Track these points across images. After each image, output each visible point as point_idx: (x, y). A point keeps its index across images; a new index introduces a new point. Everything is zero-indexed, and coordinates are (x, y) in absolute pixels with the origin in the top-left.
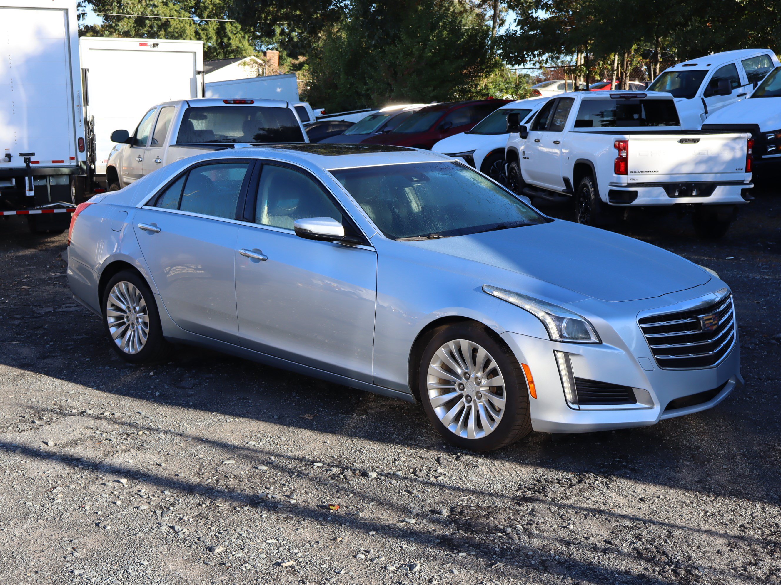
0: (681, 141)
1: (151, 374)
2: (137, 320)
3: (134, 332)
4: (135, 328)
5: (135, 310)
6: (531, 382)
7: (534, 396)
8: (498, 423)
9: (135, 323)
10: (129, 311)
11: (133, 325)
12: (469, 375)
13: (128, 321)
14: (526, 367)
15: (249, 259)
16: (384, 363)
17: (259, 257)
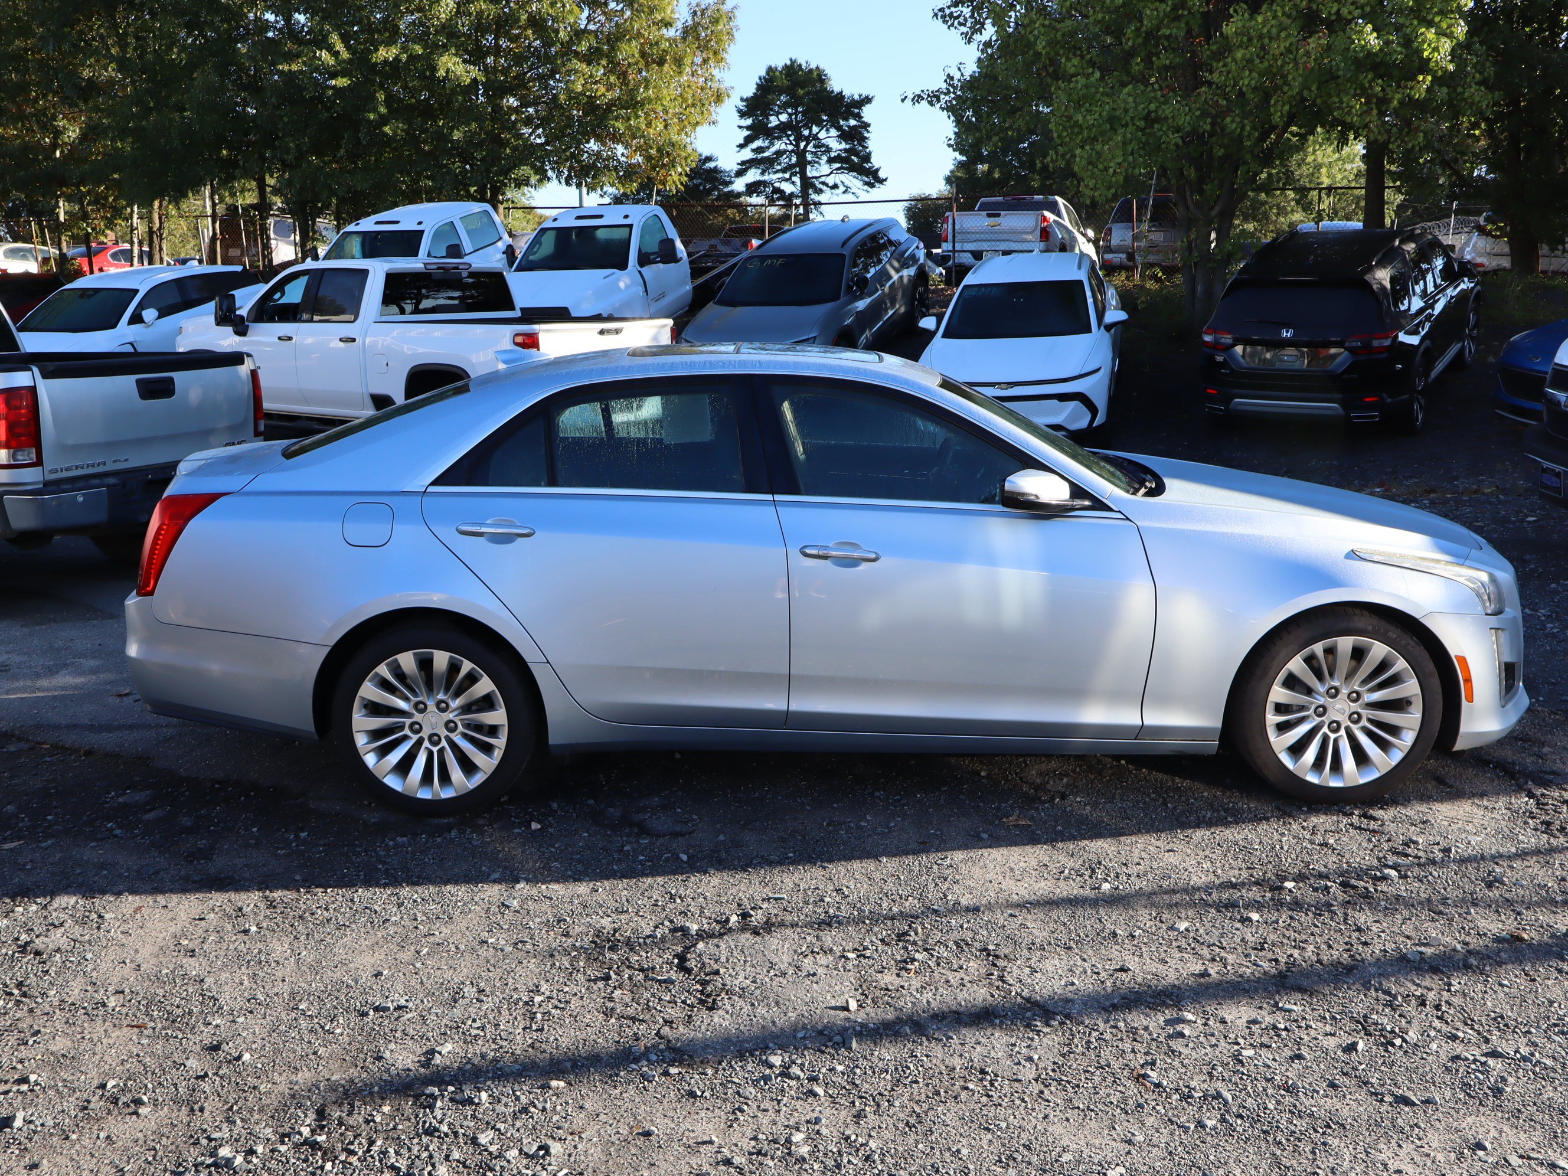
0: (602, 331)
1: (535, 826)
2: (450, 726)
3: (441, 751)
4: (444, 743)
5: (443, 705)
6: (1468, 680)
7: (1470, 699)
8: (1406, 752)
9: (443, 732)
10: (422, 711)
11: (436, 738)
12: (1337, 690)
13: (417, 732)
14: (1463, 660)
15: (828, 562)
16: (1166, 700)
17: (855, 554)
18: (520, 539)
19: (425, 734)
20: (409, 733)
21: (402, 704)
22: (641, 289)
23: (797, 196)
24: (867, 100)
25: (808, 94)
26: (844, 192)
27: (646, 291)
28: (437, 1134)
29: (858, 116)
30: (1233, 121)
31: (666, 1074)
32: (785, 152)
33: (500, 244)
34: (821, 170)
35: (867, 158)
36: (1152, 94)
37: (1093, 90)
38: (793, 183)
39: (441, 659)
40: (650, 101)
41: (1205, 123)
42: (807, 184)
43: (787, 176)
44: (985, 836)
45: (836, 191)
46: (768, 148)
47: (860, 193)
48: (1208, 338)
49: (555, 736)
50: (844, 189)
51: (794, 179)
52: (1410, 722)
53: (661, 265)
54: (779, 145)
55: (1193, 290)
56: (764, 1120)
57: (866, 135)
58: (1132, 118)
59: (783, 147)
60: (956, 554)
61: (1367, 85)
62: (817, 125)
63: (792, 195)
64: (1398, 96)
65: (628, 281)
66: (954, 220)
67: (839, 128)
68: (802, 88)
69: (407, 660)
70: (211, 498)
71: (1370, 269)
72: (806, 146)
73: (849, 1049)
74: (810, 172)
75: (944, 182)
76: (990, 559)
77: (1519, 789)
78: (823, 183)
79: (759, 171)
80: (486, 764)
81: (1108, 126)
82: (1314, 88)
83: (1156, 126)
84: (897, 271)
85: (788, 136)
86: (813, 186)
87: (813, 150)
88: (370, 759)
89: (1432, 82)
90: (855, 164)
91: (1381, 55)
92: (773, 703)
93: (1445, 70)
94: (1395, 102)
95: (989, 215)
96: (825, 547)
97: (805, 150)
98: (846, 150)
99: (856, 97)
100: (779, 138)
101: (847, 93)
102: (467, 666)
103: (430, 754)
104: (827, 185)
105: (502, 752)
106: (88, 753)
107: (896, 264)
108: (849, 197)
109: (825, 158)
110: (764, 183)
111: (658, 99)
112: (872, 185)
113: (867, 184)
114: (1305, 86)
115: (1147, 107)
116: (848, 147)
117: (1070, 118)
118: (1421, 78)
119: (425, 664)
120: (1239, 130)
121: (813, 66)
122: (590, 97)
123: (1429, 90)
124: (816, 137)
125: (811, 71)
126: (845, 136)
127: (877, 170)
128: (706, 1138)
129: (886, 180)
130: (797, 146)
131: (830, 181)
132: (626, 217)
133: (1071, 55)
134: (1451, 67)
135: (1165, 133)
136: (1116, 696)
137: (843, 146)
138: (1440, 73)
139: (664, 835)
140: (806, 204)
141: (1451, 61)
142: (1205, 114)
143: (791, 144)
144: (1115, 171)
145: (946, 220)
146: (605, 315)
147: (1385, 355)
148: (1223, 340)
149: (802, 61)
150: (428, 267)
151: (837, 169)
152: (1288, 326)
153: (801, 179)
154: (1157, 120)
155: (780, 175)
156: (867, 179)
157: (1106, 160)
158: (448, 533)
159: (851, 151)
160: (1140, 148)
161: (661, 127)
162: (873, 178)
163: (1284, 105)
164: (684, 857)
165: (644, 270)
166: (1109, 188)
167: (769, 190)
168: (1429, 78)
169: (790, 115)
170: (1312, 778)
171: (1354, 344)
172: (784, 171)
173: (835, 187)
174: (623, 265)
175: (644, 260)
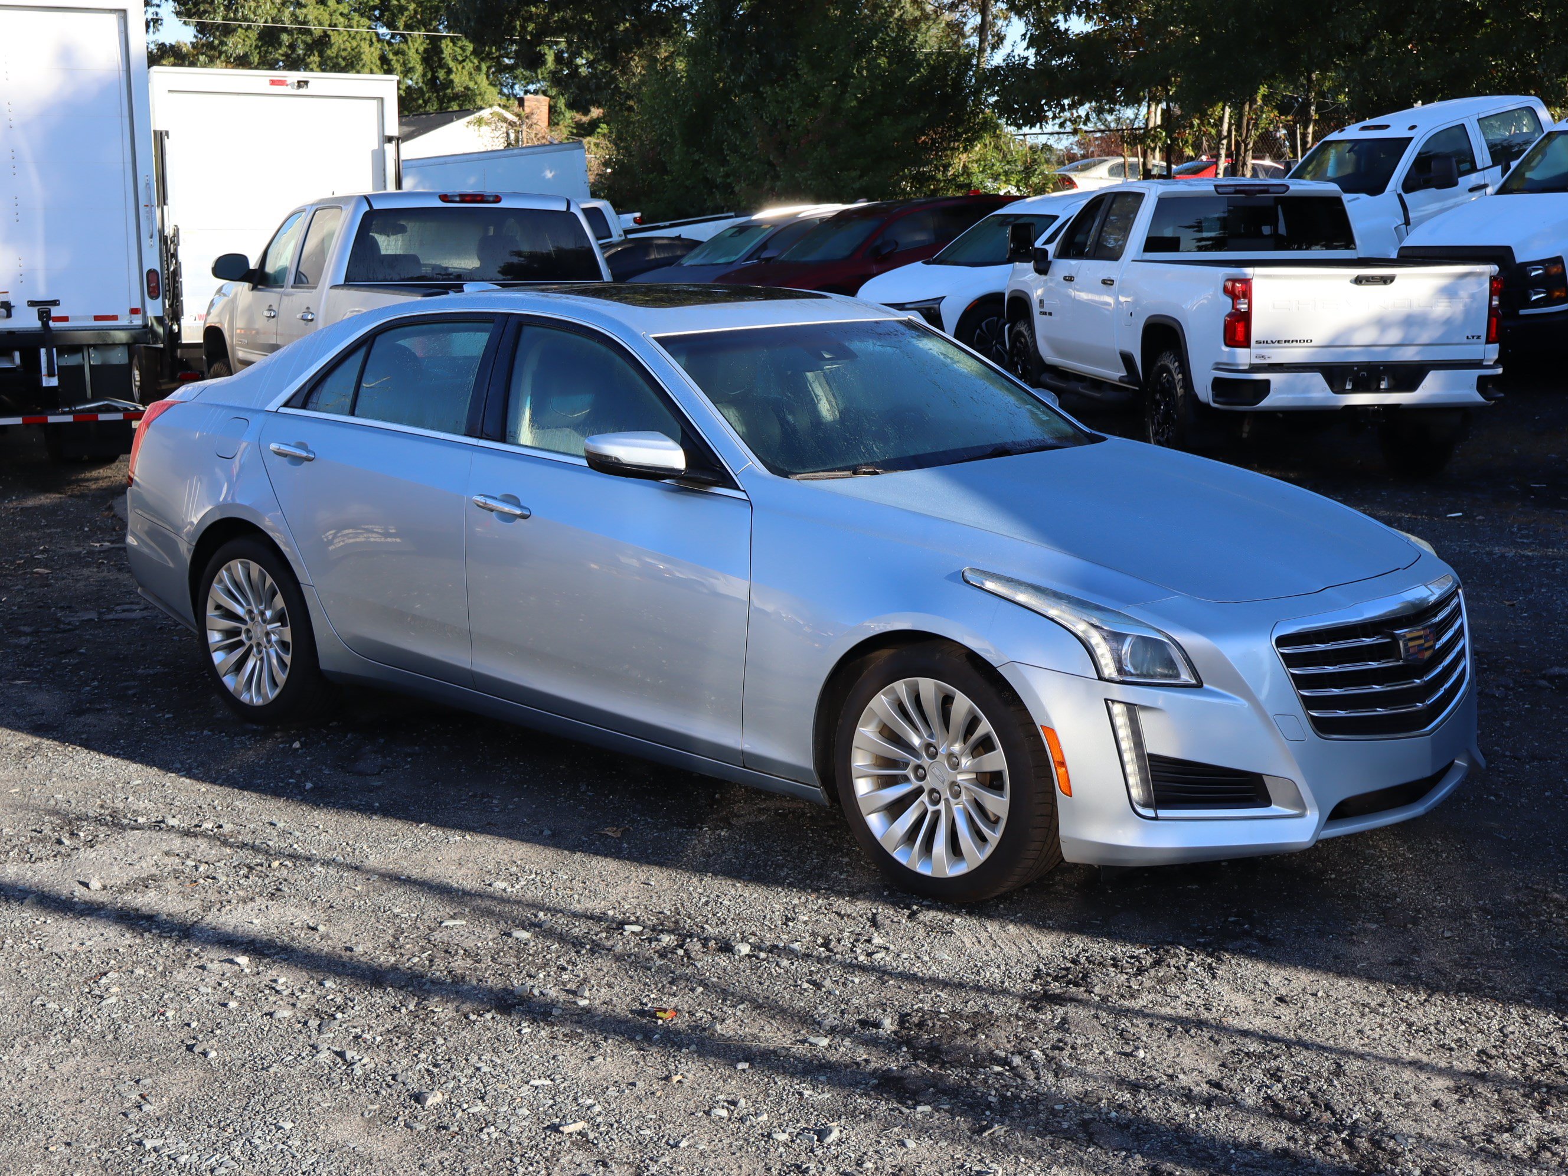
0: (1358, 280)
2: (268, 638)
3: (261, 661)
4: (264, 653)
5: (264, 616)
6: (1061, 763)
7: (1067, 791)
9: (264, 643)
10: (252, 620)
11: (260, 647)
12: (936, 749)
13: (249, 639)
14: (1051, 734)
15: (493, 514)
17: (513, 510)
19: (254, 642)
21: (239, 610)
88: (217, 657)
102: (268, 580)
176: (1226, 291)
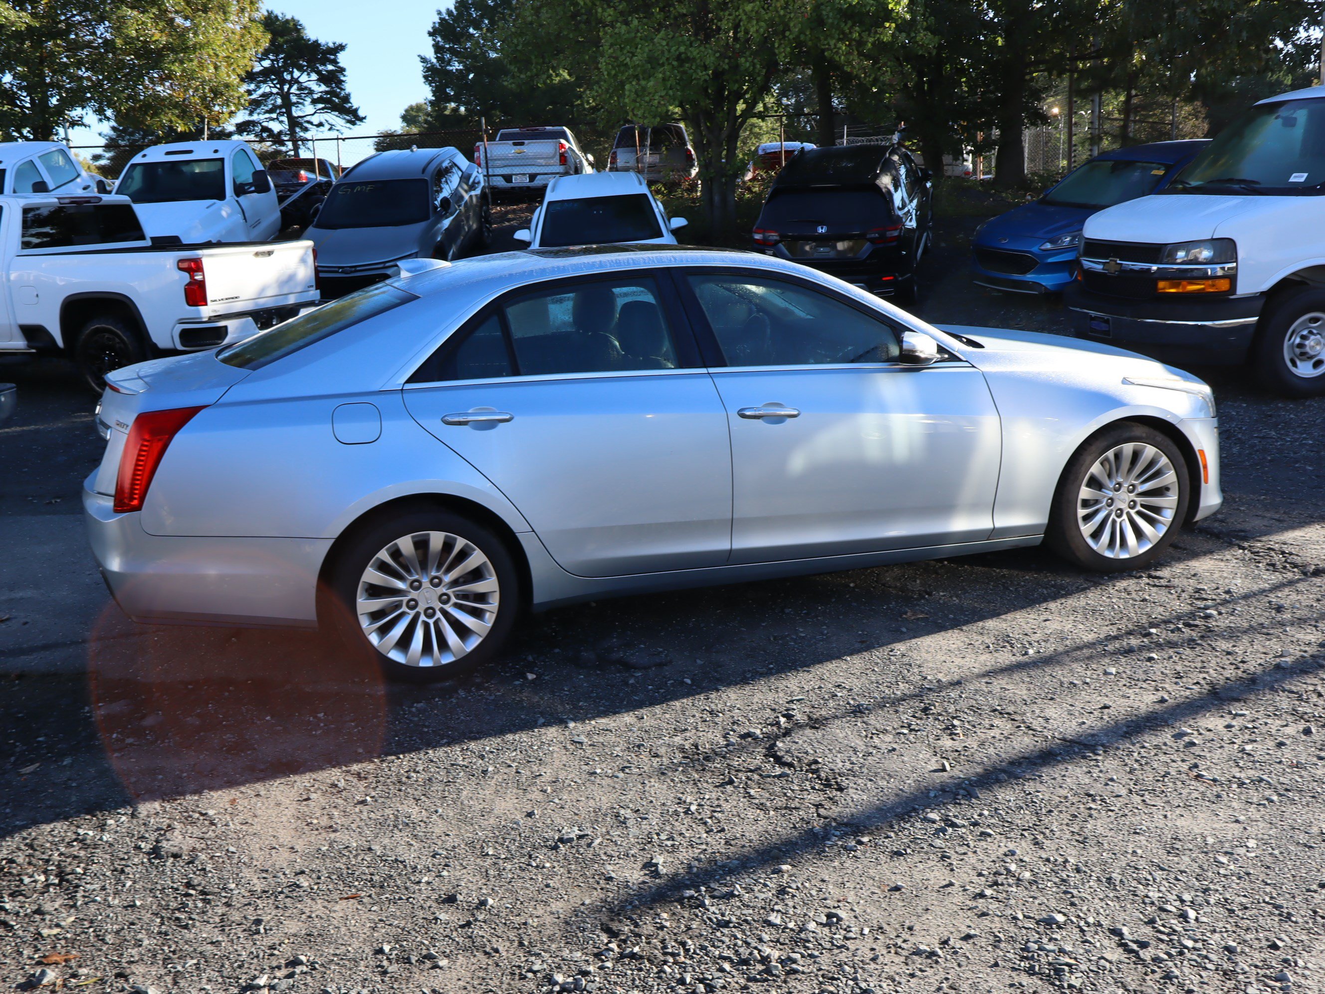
0: (257, 254)
1: (531, 676)
2: (444, 599)
3: (436, 623)
4: (439, 615)
5: (436, 581)
6: (1205, 467)
7: (1206, 482)
8: (1168, 525)
9: (438, 605)
10: (417, 589)
11: (430, 611)
12: (1120, 484)
13: (412, 608)
14: (1202, 452)
15: (760, 421)
16: (1010, 506)
17: (783, 413)
18: (501, 425)
19: (421, 608)
20: (408, 611)
21: (400, 585)
22: (240, 216)
23: (286, 134)
24: (341, 48)
25: (286, 42)
26: (330, 129)
27: (245, 219)
28: (731, 925)
29: (335, 62)
30: (747, 61)
31: (860, 843)
32: (271, 94)
33: (78, 180)
34: (305, 109)
35: (346, 99)
36: (680, 39)
37: (633, 35)
38: (281, 122)
39: (437, 539)
40: (202, 46)
41: (723, 62)
42: (294, 123)
43: (274, 116)
44: (904, 630)
45: (321, 128)
46: (255, 91)
47: (343, 130)
48: (758, 237)
49: (540, 596)
50: (329, 127)
51: (281, 118)
52: (1169, 503)
53: (255, 195)
54: (265, 89)
55: (711, 200)
56: (971, 859)
57: (342, 78)
58: (668, 59)
59: (268, 90)
60: (855, 405)
61: (847, 31)
62: (298, 70)
63: (280, 133)
64: (871, 40)
65: (229, 210)
66: (486, 149)
67: (318, 73)
68: (282, 37)
69: (405, 544)
70: (192, 411)
71: (877, 176)
72: (289, 89)
73: (977, 798)
74: (296, 112)
75: (401, 120)
76: (882, 408)
77: (1230, 545)
78: (309, 122)
79: (248, 112)
80: (481, 627)
81: (649, 66)
82: (808, 33)
83: (687, 65)
84: (466, 191)
85: (272, 80)
86: (300, 125)
87: (298, 92)
88: (374, 639)
89: (895, 28)
90: (337, 104)
91: (858, 6)
92: (720, 544)
93: (904, 19)
94: (870, 45)
95: (515, 144)
96: (758, 409)
97: (288, 93)
98: (326, 93)
99: (331, 45)
100: (264, 82)
101: (322, 41)
102: (461, 542)
103: (426, 626)
104: (311, 123)
105: (494, 616)
106: (20, 677)
107: (466, 187)
108: (333, 134)
109: (309, 100)
110: (253, 123)
111: (208, 43)
112: (353, 123)
113: (349, 121)
114: (802, 32)
115: (678, 49)
116: (327, 89)
117: (616, 58)
118: (887, 25)
119: (422, 545)
120: (751, 68)
121: (289, 17)
122: (145, 42)
123: (893, 35)
124: (297, 81)
125: (287, 21)
126: (324, 79)
127: (356, 110)
128: (947, 882)
129: (365, 118)
130: (281, 89)
131: (316, 119)
132: (216, 151)
133: (605, 6)
134: (908, 17)
135: (695, 71)
136: (975, 508)
137: (323, 88)
138: (900, 21)
139: (650, 667)
140: (295, 141)
141: (907, 12)
142: (723, 56)
143: (275, 87)
144: (659, 103)
145: (478, 149)
146: (214, 241)
147: (894, 244)
148: (771, 238)
149: (278, 12)
150: (62, 201)
151: (322, 109)
152: (822, 224)
153: (288, 117)
154: (688, 60)
155: (267, 115)
156: (348, 118)
157: (649, 93)
158: (435, 425)
159: (332, 93)
160: (677, 83)
161: (212, 70)
162: (354, 117)
163: (786, 46)
164: (689, 681)
165: (242, 199)
166: (655, 117)
167: (258, 129)
168: (893, 25)
169: (272, 61)
170: (1109, 554)
171: (873, 235)
172: (270, 111)
173: (320, 125)
174: (221, 196)
175: (240, 190)
176: (180, 269)
